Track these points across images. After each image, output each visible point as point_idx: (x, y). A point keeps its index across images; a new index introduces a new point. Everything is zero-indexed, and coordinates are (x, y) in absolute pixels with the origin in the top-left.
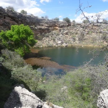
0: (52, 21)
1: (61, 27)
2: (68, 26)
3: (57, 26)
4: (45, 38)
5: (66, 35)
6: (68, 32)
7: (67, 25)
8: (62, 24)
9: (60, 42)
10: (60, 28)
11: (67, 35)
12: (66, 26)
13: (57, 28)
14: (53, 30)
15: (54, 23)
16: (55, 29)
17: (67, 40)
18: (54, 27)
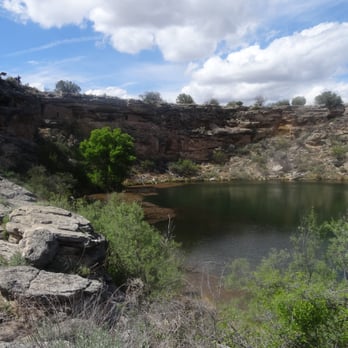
0: (270, 109)
1: (303, 123)
2: (330, 118)
3: (289, 123)
4: (236, 158)
5: (316, 145)
6: (325, 138)
7: (327, 114)
8: (307, 115)
9: (277, 168)
10: (297, 128)
11: (319, 147)
12: (322, 118)
13: (288, 126)
14: (273, 134)
15: (278, 115)
16: (281, 130)
17: (310, 162)
18: (278, 126)
